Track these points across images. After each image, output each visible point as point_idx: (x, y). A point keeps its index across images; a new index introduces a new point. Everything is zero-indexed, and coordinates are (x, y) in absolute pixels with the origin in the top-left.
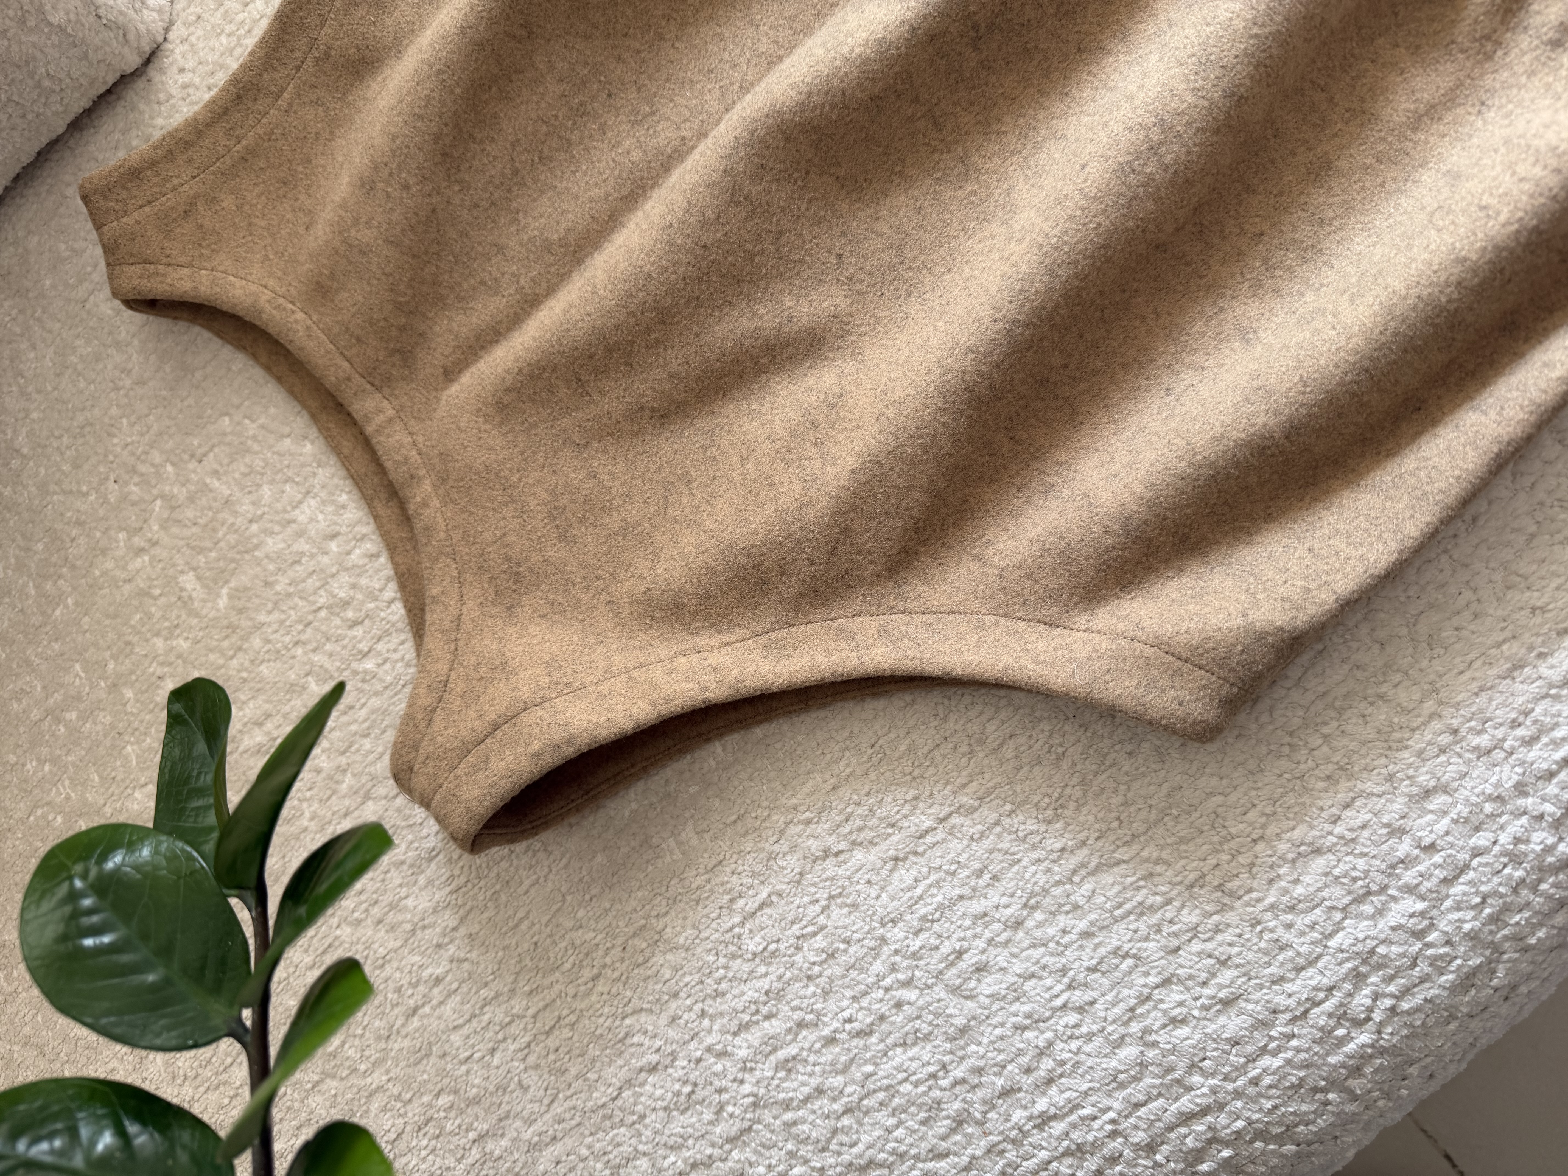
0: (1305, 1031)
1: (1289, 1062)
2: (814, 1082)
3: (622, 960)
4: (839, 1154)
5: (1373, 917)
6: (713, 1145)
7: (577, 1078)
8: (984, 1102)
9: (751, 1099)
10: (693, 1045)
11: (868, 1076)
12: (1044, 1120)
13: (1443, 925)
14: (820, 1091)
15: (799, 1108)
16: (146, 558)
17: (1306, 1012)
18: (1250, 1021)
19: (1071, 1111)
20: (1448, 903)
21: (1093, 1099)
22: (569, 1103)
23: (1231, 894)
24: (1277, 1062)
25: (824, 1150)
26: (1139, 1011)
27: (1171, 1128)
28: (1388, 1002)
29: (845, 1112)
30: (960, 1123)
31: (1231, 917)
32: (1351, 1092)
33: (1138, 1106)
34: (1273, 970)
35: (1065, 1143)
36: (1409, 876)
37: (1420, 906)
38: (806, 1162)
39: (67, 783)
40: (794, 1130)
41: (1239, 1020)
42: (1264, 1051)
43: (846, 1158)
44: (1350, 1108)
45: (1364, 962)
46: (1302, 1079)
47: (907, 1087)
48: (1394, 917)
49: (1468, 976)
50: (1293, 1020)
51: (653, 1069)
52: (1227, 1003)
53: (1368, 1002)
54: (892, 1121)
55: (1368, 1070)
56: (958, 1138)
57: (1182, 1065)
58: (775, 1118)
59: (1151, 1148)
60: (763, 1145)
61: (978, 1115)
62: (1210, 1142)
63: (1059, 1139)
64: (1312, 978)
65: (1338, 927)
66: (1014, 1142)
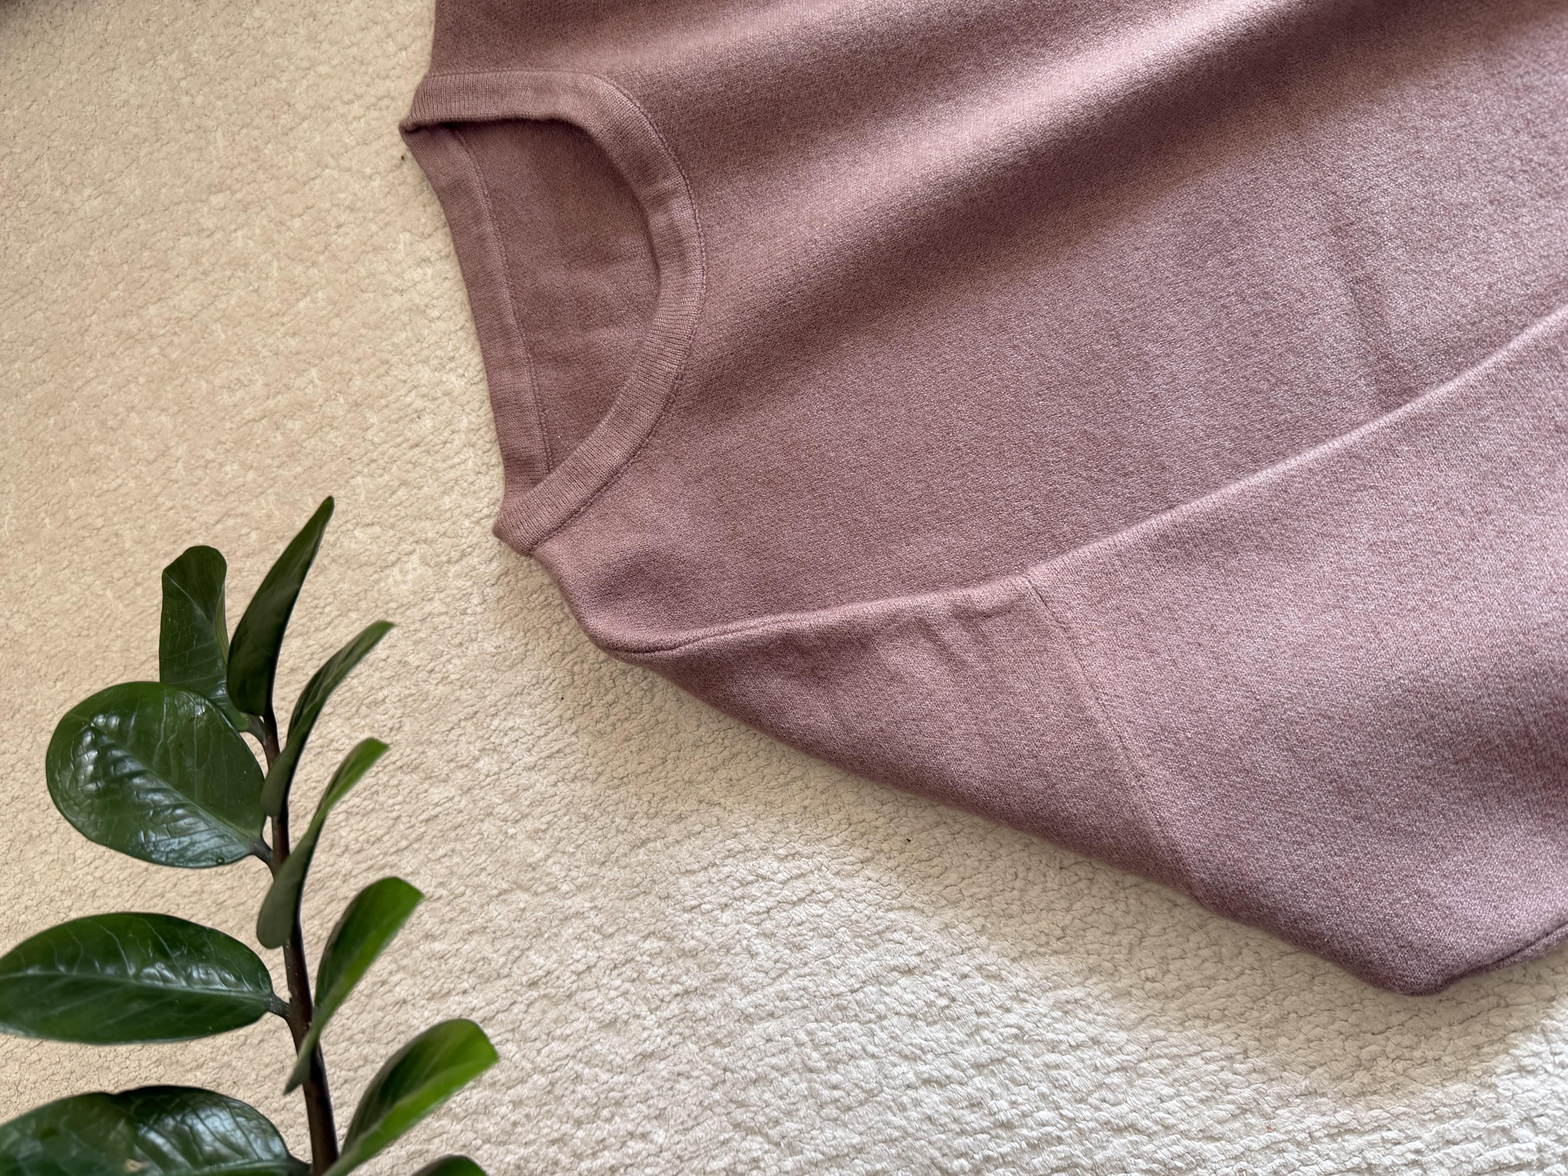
2: (1092, 1031)
3: (902, 852)
4: (1098, 1109)
6: (956, 1066)
7: (817, 958)
8: (1280, 1097)
9: (1014, 1031)
10: (963, 958)
11: (1155, 1040)
12: (1340, 1132)
14: (1095, 1041)
15: (1067, 1052)
19: (1373, 1130)
21: (1403, 1124)
22: (798, 982)
25: (1082, 1101)
26: (1486, 1050)
29: (1118, 1070)
30: (1244, 1111)
33: (1450, 1143)
35: (1356, 1160)
38: (1058, 1108)
40: (1054, 1073)
43: (1104, 1115)
47: (1199, 1061)
51: (909, 971)
54: (1171, 1091)
56: (1237, 1125)
58: (1036, 1056)
60: (1013, 1081)
63: (1352, 1154)
66: (1299, 1144)
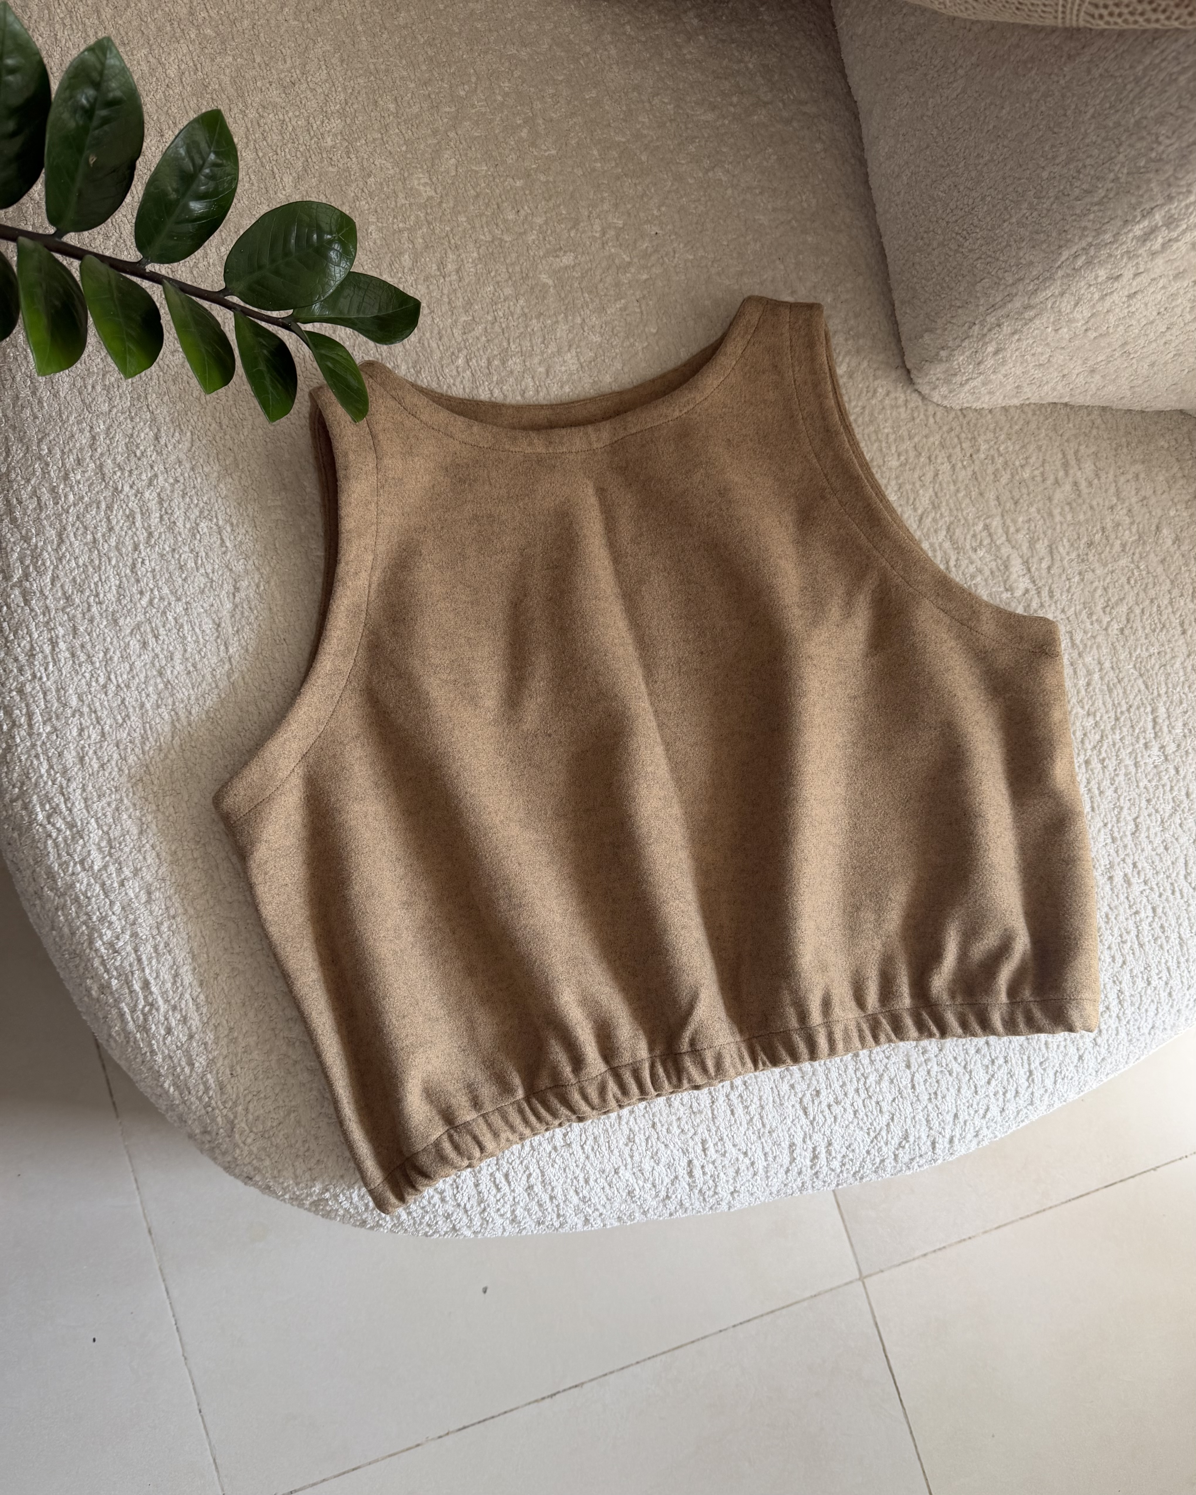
0: (54, 791)
1: (41, 776)
2: (117, 528)
3: (224, 446)
4: (73, 525)
5: (99, 844)
6: (102, 454)
8: (74, 616)
9: (120, 488)
10: (162, 467)
11: (110, 560)
12: (54, 644)
13: (83, 874)
14: (111, 529)
15: (106, 514)
16: (598, 235)
17: (63, 795)
18: (69, 766)
19: (53, 659)
20: (92, 881)
21: (56, 673)
23: (136, 784)
24: (43, 771)
25: (78, 517)
26: (93, 715)
27: (27, 705)
28: (54, 835)
29: (94, 538)
30: (67, 599)
31: (124, 779)
32: (15, 800)
33: (45, 694)
34: (90, 788)
35: (38, 649)
36: (112, 868)
37: (96, 868)
38: (75, 505)
39: (483, 110)
40: (95, 505)
41: (71, 761)
42: (51, 767)
43: (69, 528)
44: (8, 796)
45: (78, 832)
46: (30, 779)
47: (96, 579)
48: (95, 854)
49: (53, 877)
50: (61, 787)
51: (157, 438)
52: (82, 759)
53: (58, 825)
54: (81, 562)
55: (24, 813)
56: (60, 594)
57: (58, 725)
58: (105, 498)
59: (21, 691)
60: (92, 484)
61: (68, 610)
62: (14, 722)
63: (41, 647)
64: (79, 805)
65: (100, 827)
66: (48, 623)
